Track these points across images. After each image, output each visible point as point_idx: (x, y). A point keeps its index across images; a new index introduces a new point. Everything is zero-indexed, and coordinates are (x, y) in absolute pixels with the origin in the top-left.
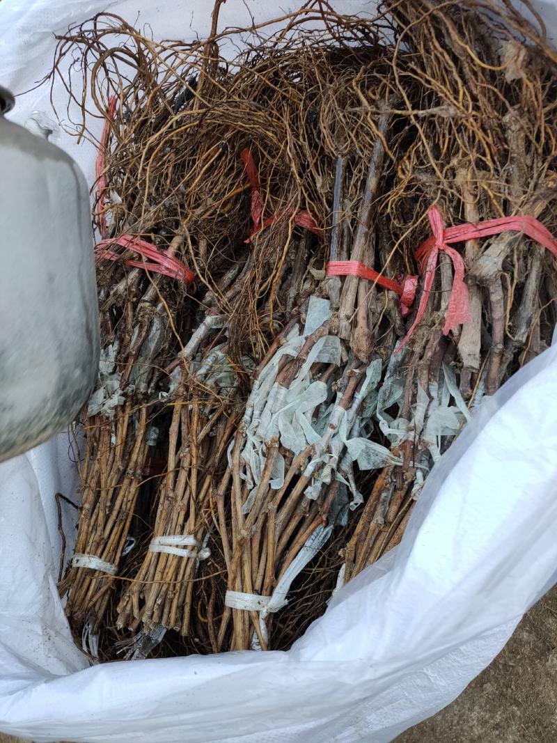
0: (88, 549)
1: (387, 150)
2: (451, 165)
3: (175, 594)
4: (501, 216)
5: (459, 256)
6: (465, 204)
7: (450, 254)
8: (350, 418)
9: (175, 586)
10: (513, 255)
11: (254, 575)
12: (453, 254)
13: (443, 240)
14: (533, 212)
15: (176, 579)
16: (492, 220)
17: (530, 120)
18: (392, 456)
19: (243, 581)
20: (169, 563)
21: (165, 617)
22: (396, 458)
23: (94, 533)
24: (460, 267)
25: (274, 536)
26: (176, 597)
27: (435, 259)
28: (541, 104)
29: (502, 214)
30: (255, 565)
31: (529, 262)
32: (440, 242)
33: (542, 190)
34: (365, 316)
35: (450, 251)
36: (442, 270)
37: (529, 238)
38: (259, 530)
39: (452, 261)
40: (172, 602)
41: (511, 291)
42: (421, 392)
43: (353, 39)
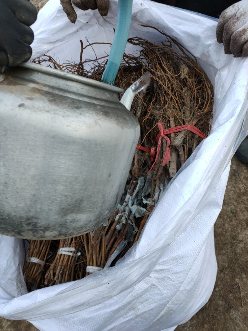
0: (33, 255)
1: (143, 102)
2: (165, 107)
3: (67, 269)
4: (182, 125)
5: (168, 139)
6: (170, 121)
7: (166, 138)
8: (132, 199)
9: (67, 266)
10: (186, 138)
11: (97, 260)
12: (167, 138)
13: (163, 134)
14: (193, 123)
15: (68, 264)
16: (179, 126)
17: (191, 92)
18: (147, 211)
19: (93, 262)
20: (65, 258)
21: (63, 279)
22: (148, 212)
23: (36, 249)
24: (169, 143)
25: (105, 245)
26: (68, 270)
27: (161, 140)
28: (195, 86)
29: (182, 124)
30: (98, 256)
31: (193, 141)
32: (162, 134)
33: (196, 116)
34: (137, 161)
35: (165, 137)
36: (164, 144)
37: (192, 132)
38: (99, 242)
39: (166, 141)
40: (66, 272)
41: (186, 150)
42: (157, 188)
43: (132, 63)
